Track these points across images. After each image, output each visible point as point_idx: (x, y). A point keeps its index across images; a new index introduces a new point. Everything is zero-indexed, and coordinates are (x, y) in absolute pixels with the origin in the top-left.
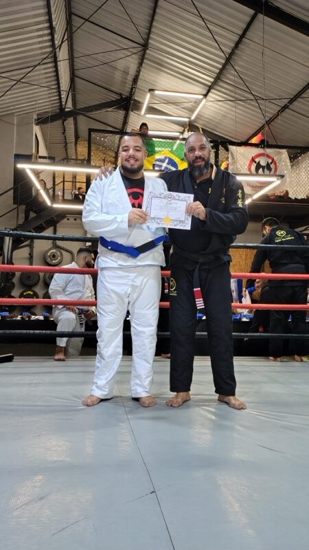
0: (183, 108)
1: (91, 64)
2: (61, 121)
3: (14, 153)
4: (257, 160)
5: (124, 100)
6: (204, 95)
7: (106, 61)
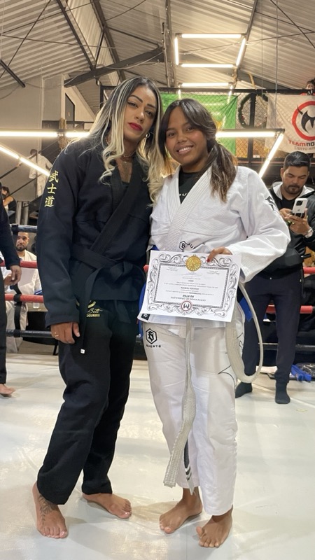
0: (225, 52)
1: (118, 11)
2: (95, 80)
3: (42, 119)
4: (304, 110)
5: (160, 49)
6: (243, 34)
7: (133, 6)
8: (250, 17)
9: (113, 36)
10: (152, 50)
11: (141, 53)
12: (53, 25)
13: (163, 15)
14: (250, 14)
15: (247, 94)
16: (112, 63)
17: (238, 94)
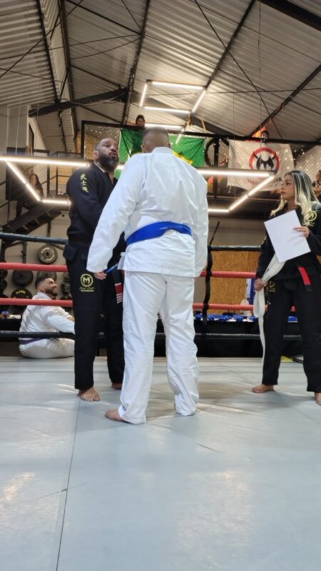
0: (183, 100)
1: (87, 53)
2: (56, 113)
3: (7, 146)
4: (258, 155)
6: (204, 86)
7: (103, 50)
8: (213, 74)
9: (73, 73)
10: (112, 90)
11: (102, 93)
13: (130, 61)
14: (213, 71)
15: (211, 138)
17: (204, 138)
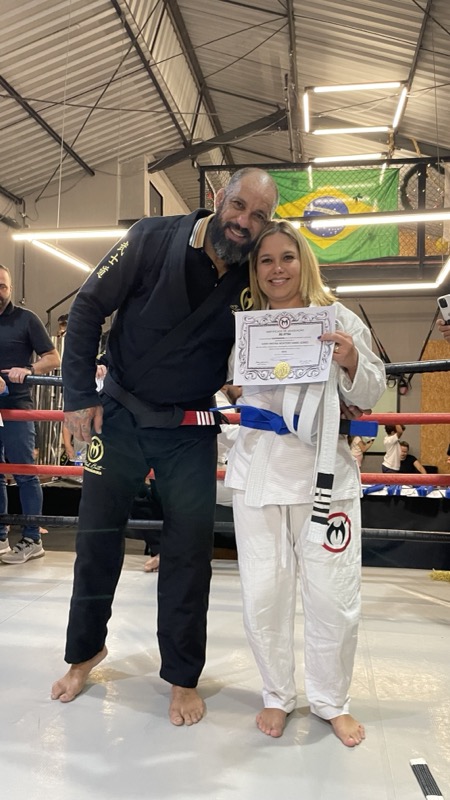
0: (375, 110)
1: (222, 63)
2: (190, 161)
3: (118, 217)
5: (282, 113)
6: (403, 82)
7: (242, 54)
8: (413, 57)
9: (214, 99)
10: (268, 114)
11: (254, 120)
12: (133, 87)
13: (285, 65)
14: (413, 53)
15: (412, 165)
16: (213, 136)
17: (400, 166)
